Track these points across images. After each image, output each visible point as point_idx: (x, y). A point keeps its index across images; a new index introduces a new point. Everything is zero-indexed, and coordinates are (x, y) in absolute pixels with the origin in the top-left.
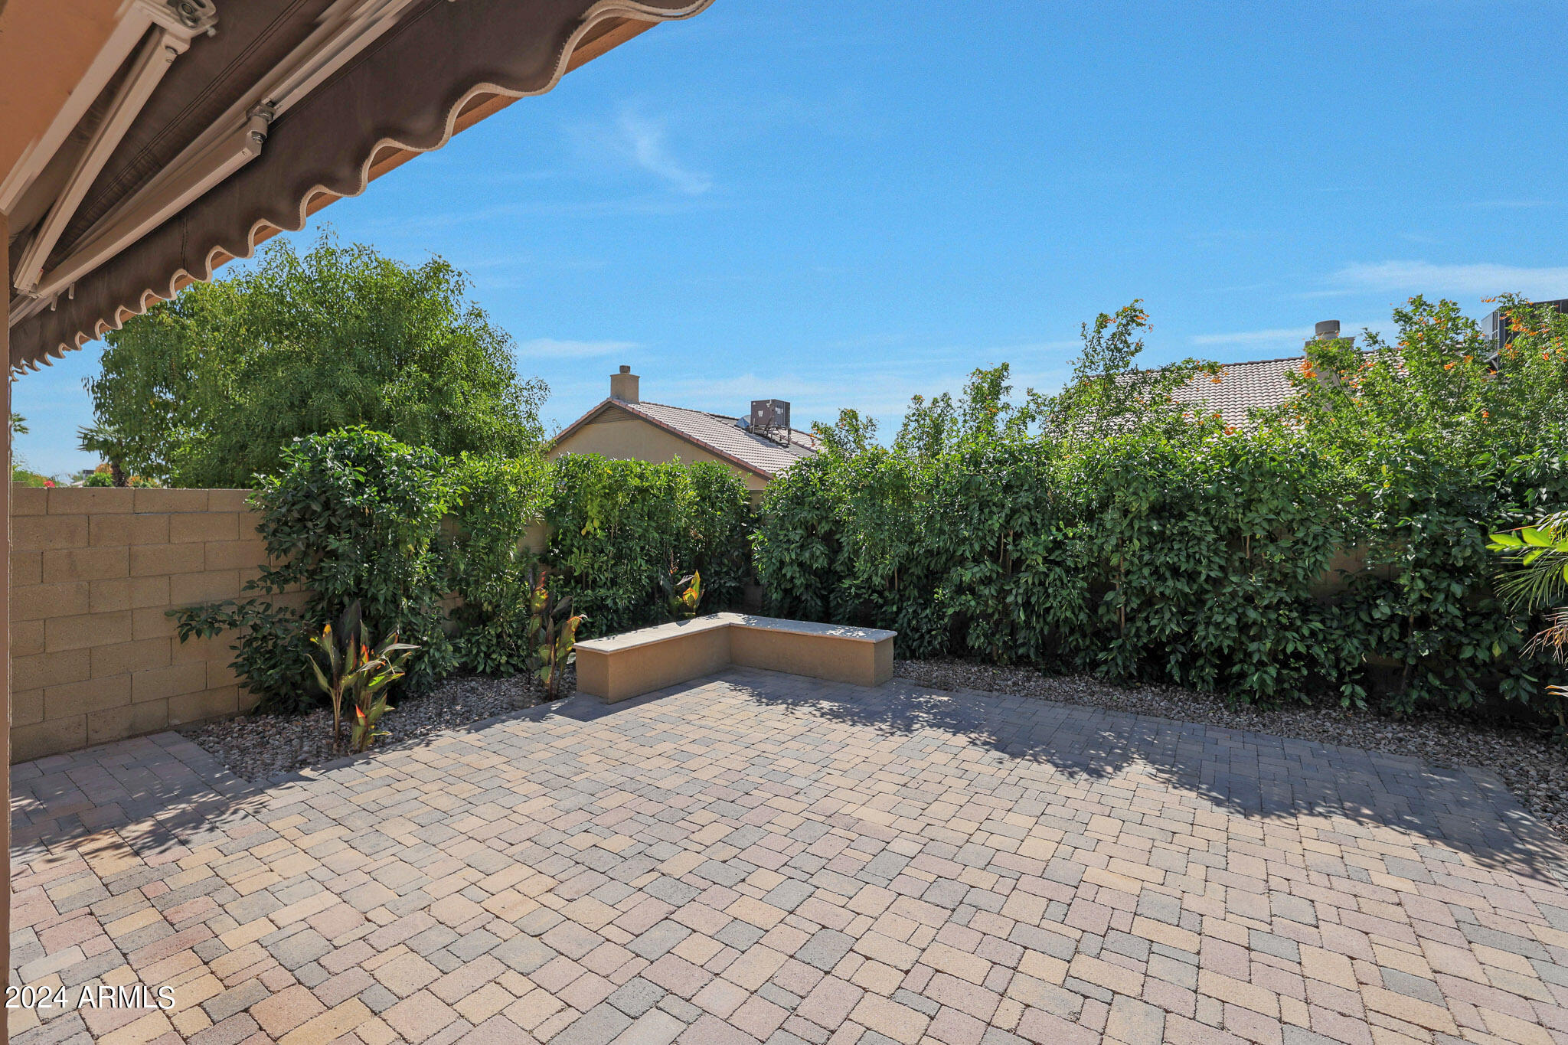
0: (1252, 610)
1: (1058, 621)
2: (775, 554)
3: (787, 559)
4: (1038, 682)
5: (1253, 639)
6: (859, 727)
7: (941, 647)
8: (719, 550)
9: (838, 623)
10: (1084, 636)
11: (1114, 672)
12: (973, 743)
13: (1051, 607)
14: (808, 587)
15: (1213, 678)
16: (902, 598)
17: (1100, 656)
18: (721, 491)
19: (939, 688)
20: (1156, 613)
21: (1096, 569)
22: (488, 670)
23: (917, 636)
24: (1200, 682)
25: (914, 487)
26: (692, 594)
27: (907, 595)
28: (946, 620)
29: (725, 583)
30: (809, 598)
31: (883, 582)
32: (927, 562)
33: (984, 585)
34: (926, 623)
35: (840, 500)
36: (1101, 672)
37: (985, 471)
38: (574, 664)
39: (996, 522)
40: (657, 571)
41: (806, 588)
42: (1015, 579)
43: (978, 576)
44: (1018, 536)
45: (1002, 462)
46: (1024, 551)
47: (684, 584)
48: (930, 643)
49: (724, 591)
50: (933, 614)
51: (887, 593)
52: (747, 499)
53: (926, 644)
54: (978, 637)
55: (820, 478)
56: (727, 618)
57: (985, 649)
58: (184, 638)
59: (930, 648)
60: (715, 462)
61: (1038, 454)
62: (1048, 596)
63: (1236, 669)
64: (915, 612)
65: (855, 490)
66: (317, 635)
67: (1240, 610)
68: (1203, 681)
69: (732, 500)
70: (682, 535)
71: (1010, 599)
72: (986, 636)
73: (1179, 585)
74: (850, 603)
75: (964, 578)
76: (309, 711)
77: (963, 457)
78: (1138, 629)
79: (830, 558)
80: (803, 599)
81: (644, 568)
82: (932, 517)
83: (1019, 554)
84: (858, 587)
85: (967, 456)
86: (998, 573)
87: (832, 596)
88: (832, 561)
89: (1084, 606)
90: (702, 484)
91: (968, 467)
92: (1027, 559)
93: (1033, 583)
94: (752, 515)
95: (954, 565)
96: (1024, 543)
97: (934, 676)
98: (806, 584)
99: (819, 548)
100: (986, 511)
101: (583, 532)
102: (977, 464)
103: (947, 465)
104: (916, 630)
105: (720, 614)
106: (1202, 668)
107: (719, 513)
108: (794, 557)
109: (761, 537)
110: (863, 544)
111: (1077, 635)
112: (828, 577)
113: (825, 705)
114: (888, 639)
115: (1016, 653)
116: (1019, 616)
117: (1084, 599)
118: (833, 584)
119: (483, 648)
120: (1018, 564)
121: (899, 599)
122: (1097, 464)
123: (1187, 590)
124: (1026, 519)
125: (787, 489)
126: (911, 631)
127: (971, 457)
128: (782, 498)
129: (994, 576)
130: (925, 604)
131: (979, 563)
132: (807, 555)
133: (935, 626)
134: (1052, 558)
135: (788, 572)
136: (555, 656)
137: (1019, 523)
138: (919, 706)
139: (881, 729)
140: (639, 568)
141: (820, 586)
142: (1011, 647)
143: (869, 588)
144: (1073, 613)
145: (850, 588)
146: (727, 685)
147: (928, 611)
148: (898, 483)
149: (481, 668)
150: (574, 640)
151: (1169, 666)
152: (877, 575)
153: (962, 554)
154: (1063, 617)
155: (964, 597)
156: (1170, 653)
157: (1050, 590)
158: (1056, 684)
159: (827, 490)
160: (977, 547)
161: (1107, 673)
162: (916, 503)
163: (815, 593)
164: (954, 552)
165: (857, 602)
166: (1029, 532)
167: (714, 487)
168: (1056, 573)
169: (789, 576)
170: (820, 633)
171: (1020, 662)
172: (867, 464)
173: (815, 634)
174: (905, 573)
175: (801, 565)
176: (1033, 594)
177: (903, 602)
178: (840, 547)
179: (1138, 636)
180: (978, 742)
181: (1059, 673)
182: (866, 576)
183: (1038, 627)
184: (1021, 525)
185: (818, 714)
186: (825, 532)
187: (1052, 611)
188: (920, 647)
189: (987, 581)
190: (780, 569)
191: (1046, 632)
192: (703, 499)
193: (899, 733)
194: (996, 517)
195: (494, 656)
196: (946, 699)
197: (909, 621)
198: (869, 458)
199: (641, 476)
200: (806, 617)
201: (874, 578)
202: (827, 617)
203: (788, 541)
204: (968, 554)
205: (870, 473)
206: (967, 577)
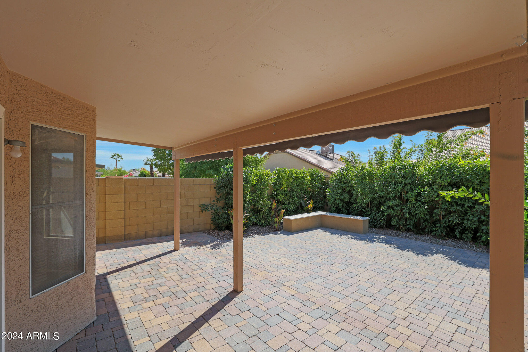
0: (483, 216)
1: (419, 218)
2: (333, 197)
3: (337, 198)
4: (413, 236)
5: (484, 225)
6: (359, 241)
7: (383, 225)
8: (316, 195)
9: (352, 215)
10: (428, 222)
11: (438, 234)
12: (391, 247)
13: (417, 214)
14: (343, 206)
15: (471, 237)
16: (371, 210)
17: (433, 229)
18: (317, 177)
19: (383, 234)
20: (452, 216)
21: (432, 203)
22: (261, 224)
23: (376, 221)
24: (466, 238)
25: (375, 176)
26: (311, 206)
27: (373, 209)
28: (385, 217)
29: (318, 205)
30: (343, 210)
31: (365, 205)
32: (379, 200)
33: (396, 206)
34: (379, 218)
35: (353, 180)
36: (434, 234)
37: (396, 172)
38: (283, 222)
39: (399, 188)
40: (301, 201)
41: (342, 207)
42: (406, 205)
43: (394, 204)
44: (407, 192)
45: (402, 169)
46: (408, 197)
47: (309, 203)
48: (380, 223)
49: (318, 207)
50: (381, 215)
51: (367, 209)
52: (324, 179)
53: (378, 224)
54: (394, 222)
55: (346, 174)
56: (320, 213)
57: (397, 226)
58: (203, 212)
59: (380, 225)
60: (315, 169)
61: (413, 166)
62: (416, 210)
63: (478, 234)
64: (375, 214)
65: (357, 177)
66: (230, 211)
67: (479, 216)
68: (467, 238)
69: (320, 180)
70: (306, 190)
71: (404, 211)
72: (397, 222)
73: (458, 208)
74: (356, 211)
75: (390, 205)
76: (225, 230)
77: (390, 167)
78: (446, 221)
79: (349, 198)
80: (342, 210)
81: (297, 200)
82: (380, 185)
83: (407, 198)
84: (358, 207)
85: (391, 167)
86: (401, 203)
87: (350, 209)
88: (350, 199)
89: (428, 214)
90: (312, 175)
91: (391, 170)
92: (409, 199)
93: (411, 207)
94: (326, 184)
95: (387, 201)
96: (408, 195)
97: (381, 232)
98: (342, 206)
99: (346, 195)
100: (397, 185)
101: (282, 189)
102: (394, 170)
103: (385, 170)
104: (376, 219)
105: (318, 212)
106: (467, 234)
107: (317, 183)
108: (339, 198)
109: (329, 190)
110: (360, 193)
111: (426, 222)
112: (349, 204)
113: (350, 236)
114: (367, 220)
115: (407, 227)
116: (407, 216)
117: (428, 211)
118: (350, 206)
119: (259, 219)
120: (407, 201)
121: (370, 210)
122: (431, 170)
123: (461, 210)
124: (409, 188)
125: (337, 177)
126: (374, 220)
127: (392, 167)
128: (335, 179)
129: (399, 204)
130: (378, 212)
131: (394, 200)
132: (343, 197)
133: (381, 218)
134: (417, 199)
135: (337, 202)
136: (278, 220)
137: (407, 188)
138: (376, 238)
139: (365, 242)
140: (296, 200)
141: (346, 206)
142: (405, 226)
143: (361, 207)
144: (424, 216)
145: (355, 207)
146: (322, 230)
147: (379, 214)
148: (370, 175)
149: (259, 224)
150: (283, 216)
151: (456, 233)
152: (363, 203)
153: (389, 198)
154: (421, 217)
155: (390, 210)
156: (456, 229)
157: (417, 209)
158: (419, 237)
159: (349, 177)
160: (394, 195)
161: (436, 234)
162: (376, 181)
163: (345, 208)
164: (387, 196)
165: (357, 211)
166: (410, 191)
167: (315, 176)
168: (418, 204)
169: (337, 203)
170: (347, 217)
171: (408, 230)
172: (361, 169)
173: (346, 217)
174: (372, 203)
175: (341, 200)
176: (411, 210)
177: (372, 211)
178: (352, 195)
179: (445, 223)
180: (392, 247)
181: (421, 234)
182: (360, 203)
183: (413, 220)
184: (407, 189)
185: (347, 238)
186: (348, 191)
187: (417, 215)
188: (377, 224)
189: (397, 205)
190: (335, 201)
191: (416, 221)
192: (312, 179)
193: (370, 243)
194: (399, 187)
195: (262, 221)
196: (384, 237)
197: (373, 217)
198: (361, 168)
199: (296, 173)
200: (342, 213)
201: (363, 204)
202: (349, 213)
203: (337, 193)
204: (391, 197)
205: (362, 172)
206: (391, 204)
